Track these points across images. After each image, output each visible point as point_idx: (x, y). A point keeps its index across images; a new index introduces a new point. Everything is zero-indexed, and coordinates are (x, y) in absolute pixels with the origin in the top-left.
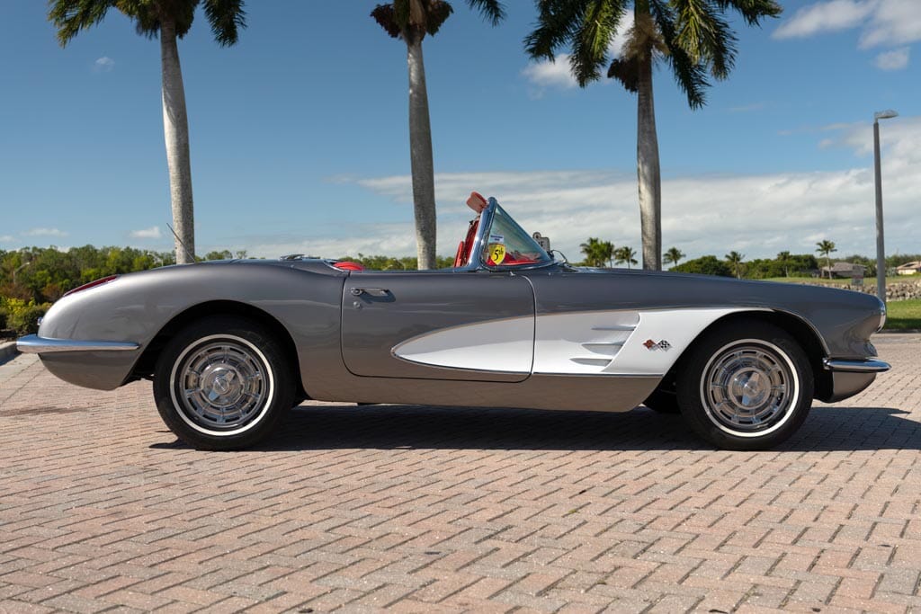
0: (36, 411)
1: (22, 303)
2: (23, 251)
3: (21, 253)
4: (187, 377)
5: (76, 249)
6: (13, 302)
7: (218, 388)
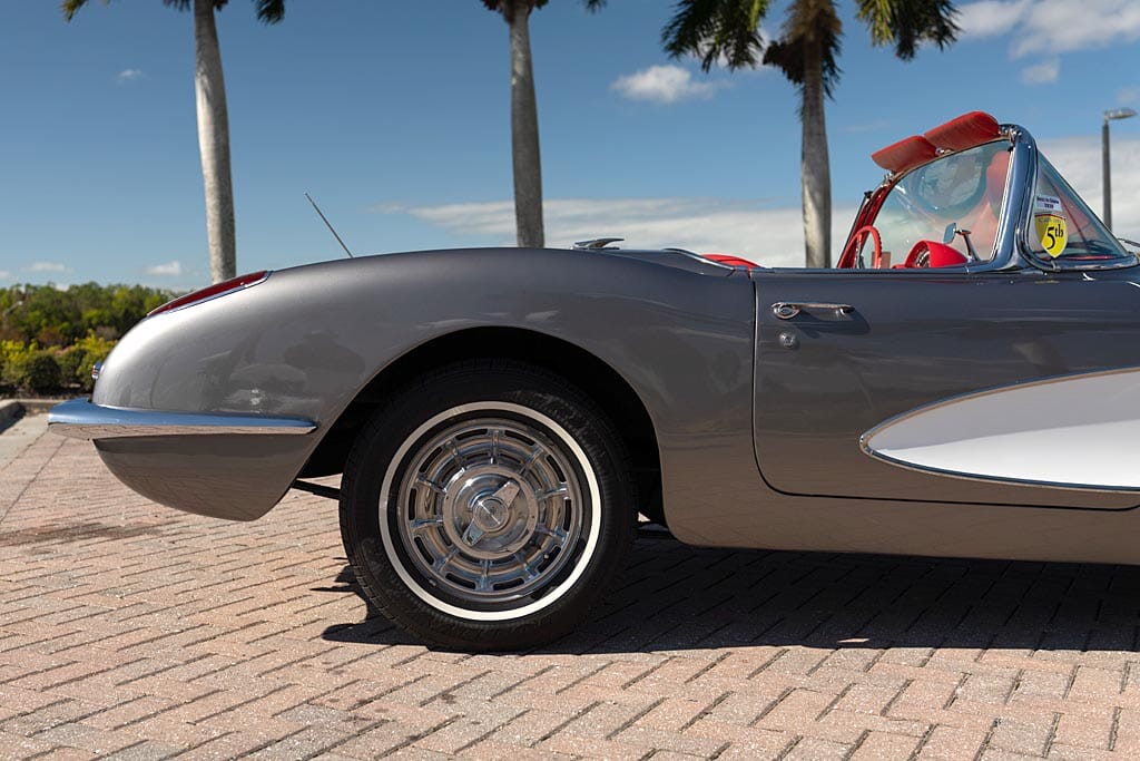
0: (69, 534)
1: (21, 348)
2: (15, 289)
3: (11, 291)
4: (414, 493)
5: (77, 287)
6: (10, 345)
7: (487, 519)
